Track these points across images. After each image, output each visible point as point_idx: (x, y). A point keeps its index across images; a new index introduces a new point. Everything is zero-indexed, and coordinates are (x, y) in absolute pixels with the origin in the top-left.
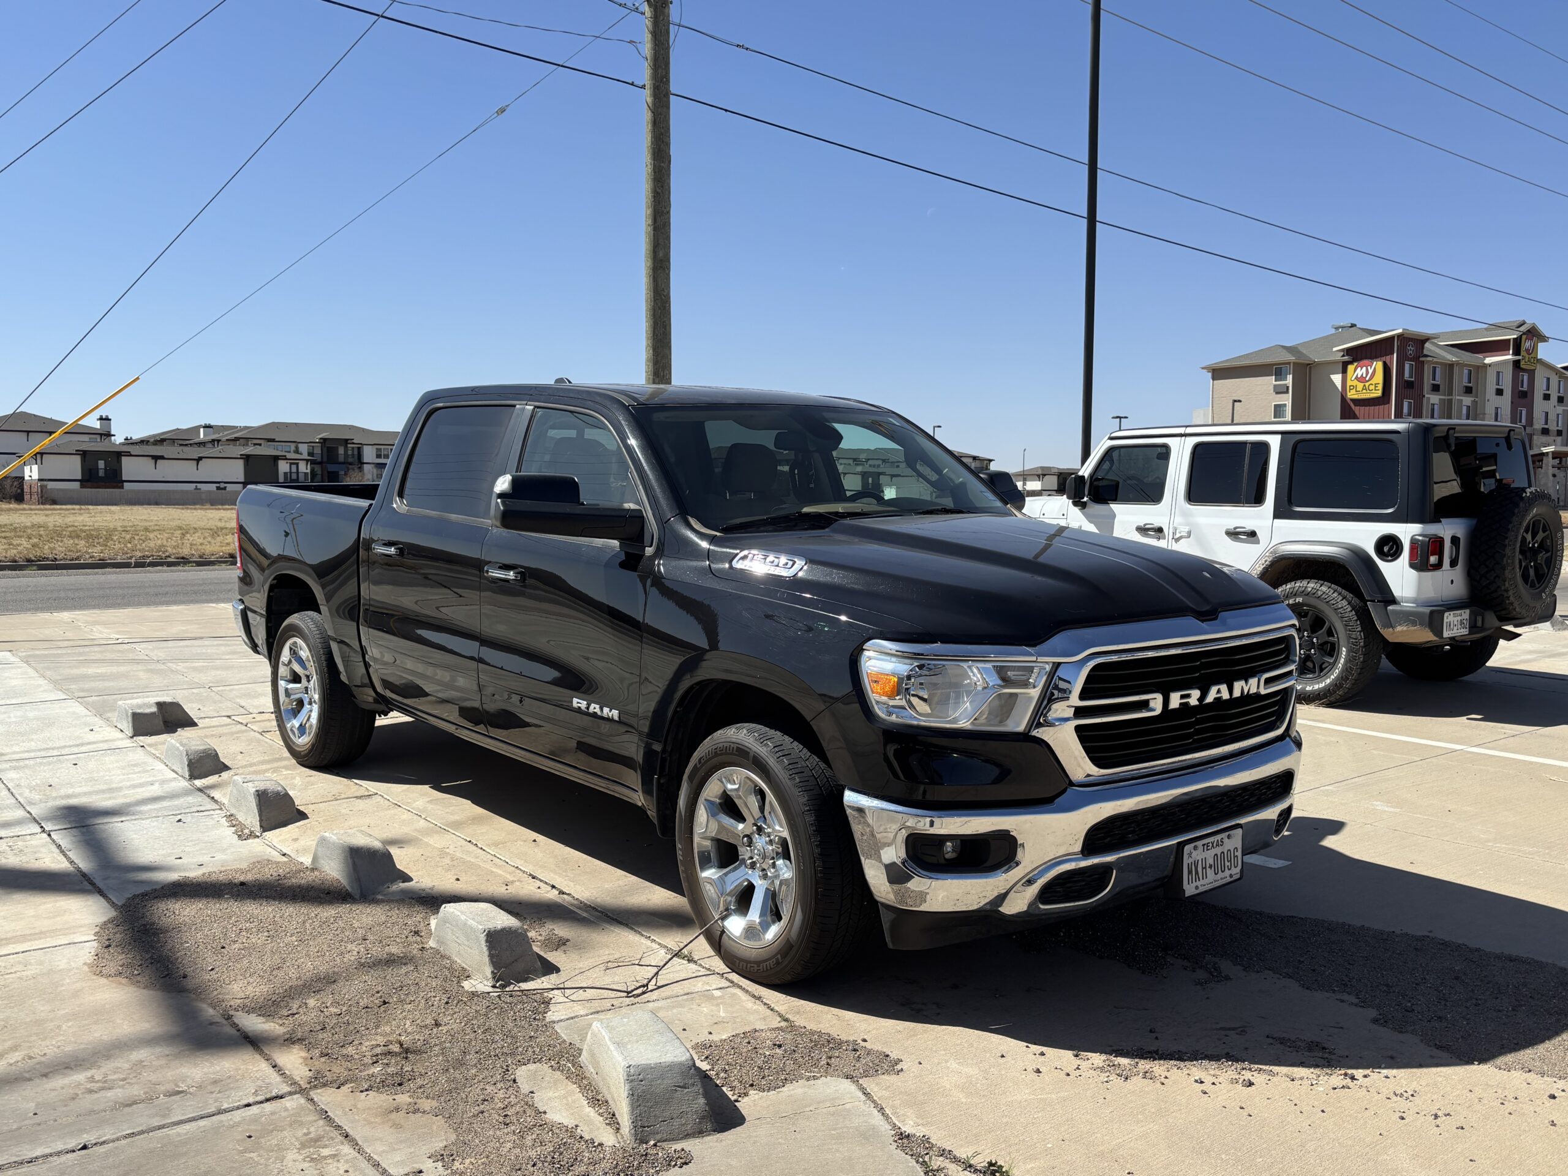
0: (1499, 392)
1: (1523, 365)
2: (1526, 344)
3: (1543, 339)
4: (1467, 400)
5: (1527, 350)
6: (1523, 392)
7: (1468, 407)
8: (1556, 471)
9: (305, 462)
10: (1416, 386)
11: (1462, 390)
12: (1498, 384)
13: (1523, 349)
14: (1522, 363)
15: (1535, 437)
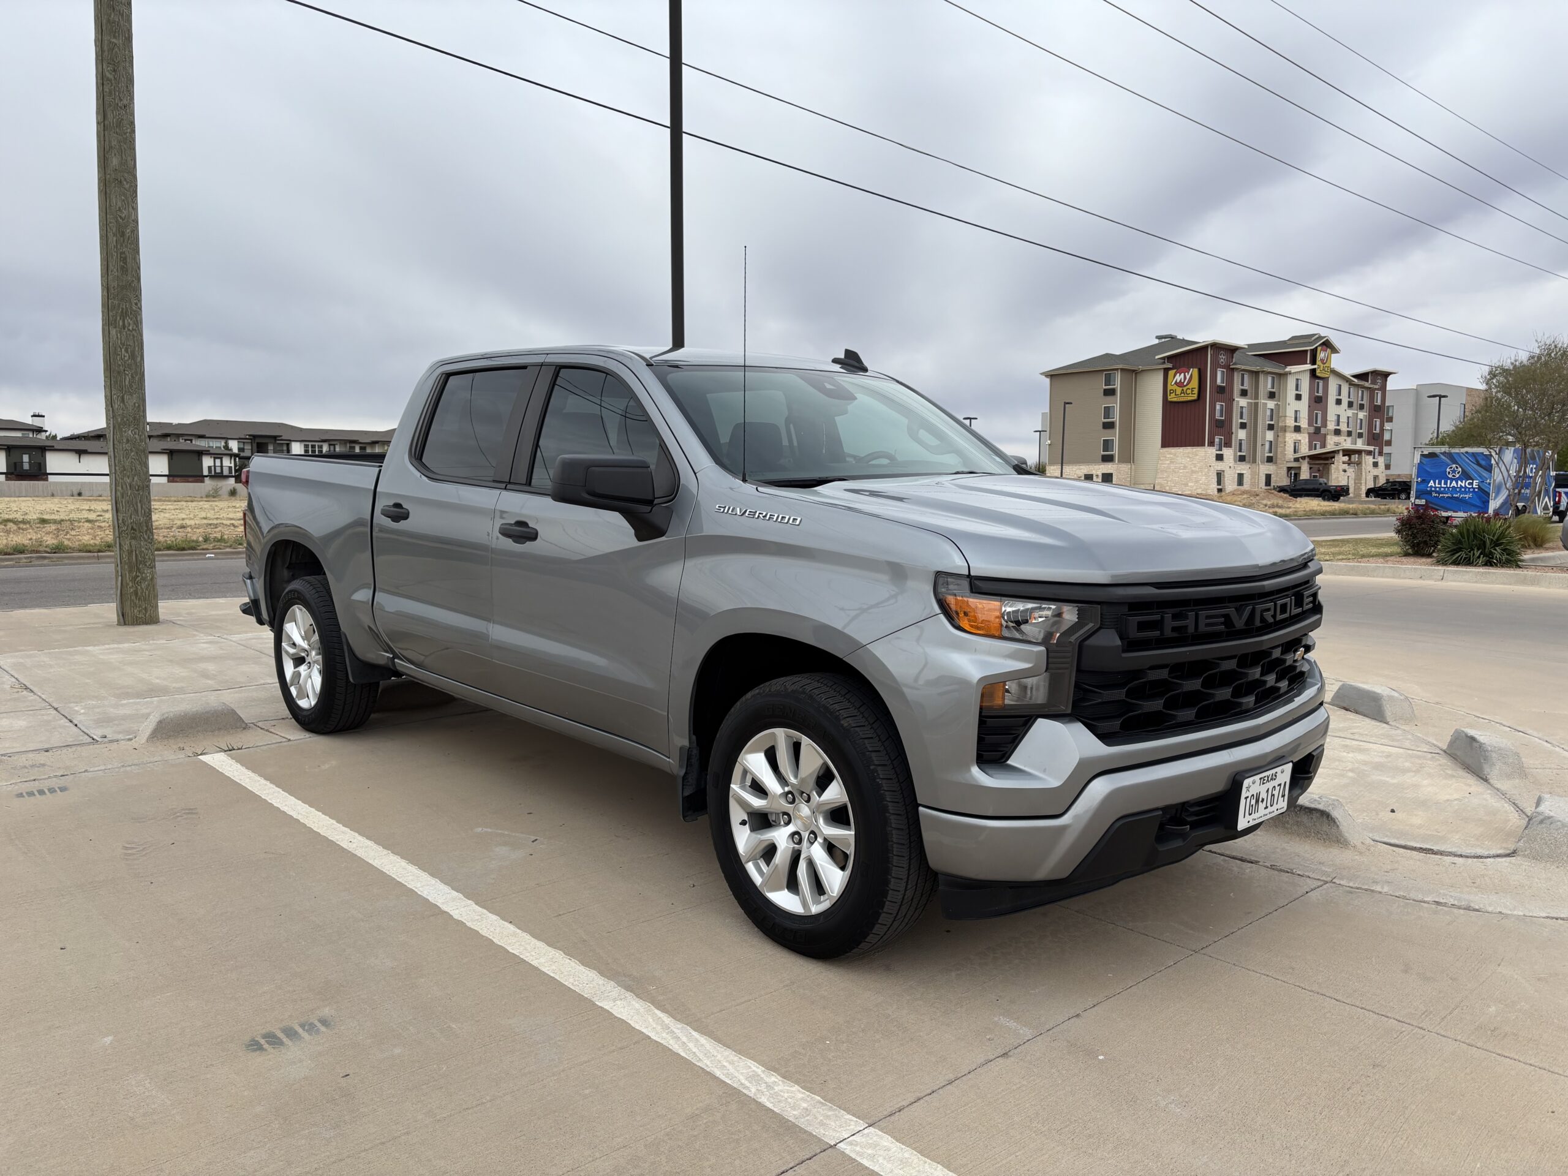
0: (1298, 397)
1: (1318, 374)
2: (1321, 355)
3: (1334, 350)
4: (1271, 404)
5: (1322, 360)
6: (1318, 397)
7: (1272, 410)
8: (1345, 466)
9: (229, 458)
10: (1227, 390)
11: (1267, 395)
12: (1297, 389)
13: (1318, 359)
14: (1318, 371)
15: (1329, 437)
